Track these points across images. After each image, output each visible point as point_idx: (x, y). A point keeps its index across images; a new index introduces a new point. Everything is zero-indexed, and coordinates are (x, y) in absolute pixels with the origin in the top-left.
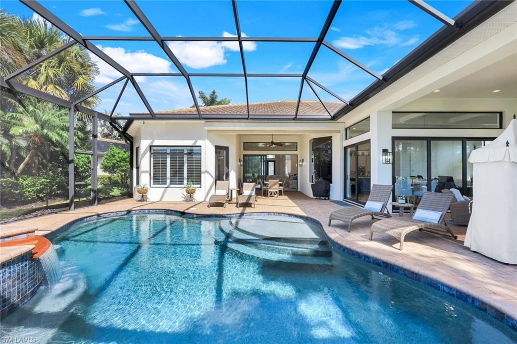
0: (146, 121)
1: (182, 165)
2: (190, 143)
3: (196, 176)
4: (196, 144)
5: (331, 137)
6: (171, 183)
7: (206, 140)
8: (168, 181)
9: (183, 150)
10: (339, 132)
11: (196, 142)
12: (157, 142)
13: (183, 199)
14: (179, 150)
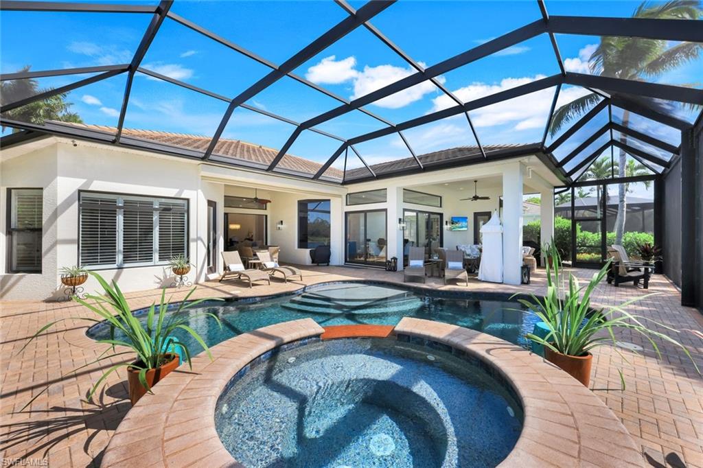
0: (77, 142)
1: (150, 231)
2: (171, 192)
3: (176, 247)
4: (181, 195)
5: (329, 200)
6: (127, 258)
7: (199, 191)
8: (119, 258)
9: (152, 203)
10: (340, 196)
11: (181, 192)
12: (97, 185)
13: (159, 285)
14: (141, 203)
